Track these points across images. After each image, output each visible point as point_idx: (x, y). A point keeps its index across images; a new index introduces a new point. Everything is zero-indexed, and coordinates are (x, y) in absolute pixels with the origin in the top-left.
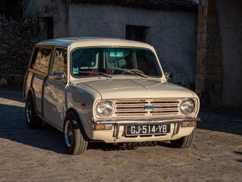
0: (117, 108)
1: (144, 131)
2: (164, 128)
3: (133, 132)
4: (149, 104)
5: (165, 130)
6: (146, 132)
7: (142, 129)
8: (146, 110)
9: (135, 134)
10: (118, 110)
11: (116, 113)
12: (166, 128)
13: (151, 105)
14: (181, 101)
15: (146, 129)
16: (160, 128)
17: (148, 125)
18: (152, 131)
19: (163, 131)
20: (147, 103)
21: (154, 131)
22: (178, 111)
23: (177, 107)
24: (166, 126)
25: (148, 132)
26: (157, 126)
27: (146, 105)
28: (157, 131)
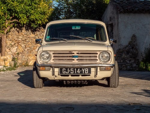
0: (54, 57)
1: (72, 72)
2: (86, 71)
3: (64, 72)
4: (76, 54)
5: (87, 72)
6: (73, 73)
7: (70, 70)
8: (73, 59)
9: (66, 73)
10: (54, 58)
11: (53, 60)
12: (87, 71)
13: (77, 55)
14: (99, 53)
15: (73, 71)
16: (83, 71)
17: (74, 68)
18: (78, 72)
19: (86, 73)
20: (74, 53)
21: (79, 72)
22: (97, 60)
23: (97, 57)
24: (87, 69)
25: (74, 73)
26: (81, 69)
27: (73, 55)
28: (81, 72)
